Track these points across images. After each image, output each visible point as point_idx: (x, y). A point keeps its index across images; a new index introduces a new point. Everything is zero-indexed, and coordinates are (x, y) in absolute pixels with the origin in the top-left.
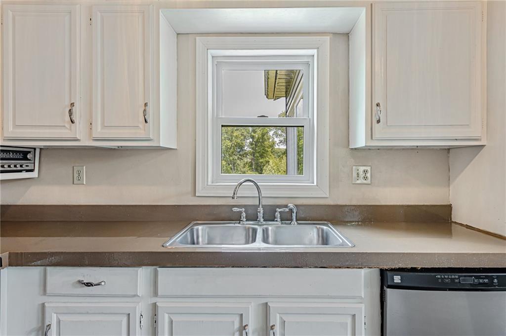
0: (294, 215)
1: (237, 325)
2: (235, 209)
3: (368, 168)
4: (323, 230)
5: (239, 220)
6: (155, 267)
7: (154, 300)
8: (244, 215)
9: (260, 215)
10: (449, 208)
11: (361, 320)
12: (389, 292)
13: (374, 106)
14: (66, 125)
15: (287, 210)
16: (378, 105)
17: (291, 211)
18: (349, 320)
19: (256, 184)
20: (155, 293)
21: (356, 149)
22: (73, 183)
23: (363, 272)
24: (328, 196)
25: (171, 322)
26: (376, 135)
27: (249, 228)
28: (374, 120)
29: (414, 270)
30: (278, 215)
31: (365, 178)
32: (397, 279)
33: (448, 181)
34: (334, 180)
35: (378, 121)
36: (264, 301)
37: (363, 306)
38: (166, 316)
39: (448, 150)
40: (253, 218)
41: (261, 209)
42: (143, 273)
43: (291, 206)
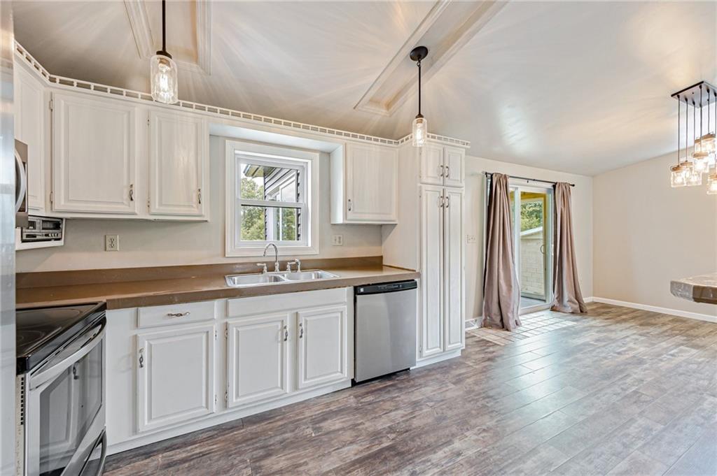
0: (299, 266)
1: (280, 327)
2: (258, 264)
3: (341, 236)
4: (318, 274)
5: (261, 271)
6: (225, 299)
7: (225, 321)
8: (265, 268)
9: (277, 268)
10: (381, 257)
11: (346, 313)
12: (358, 297)
13: (347, 201)
14: (125, 202)
15: (294, 263)
16: (349, 200)
17: (297, 263)
18: (339, 315)
19: (275, 247)
20: (227, 315)
21: (335, 224)
22: (105, 250)
23: (346, 289)
24: (318, 253)
25: (238, 332)
26: (349, 217)
27: (271, 277)
28: (347, 209)
29: (369, 285)
30: (288, 266)
31: (340, 242)
32: (362, 290)
33: (381, 243)
34: (322, 244)
35: (350, 210)
36: (295, 311)
37: (346, 306)
38: (235, 329)
39: (381, 226)
40: (271, 269)
41: (277, 264)
42: (217, 304)
43: (297, 260)
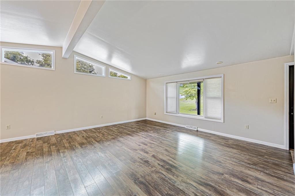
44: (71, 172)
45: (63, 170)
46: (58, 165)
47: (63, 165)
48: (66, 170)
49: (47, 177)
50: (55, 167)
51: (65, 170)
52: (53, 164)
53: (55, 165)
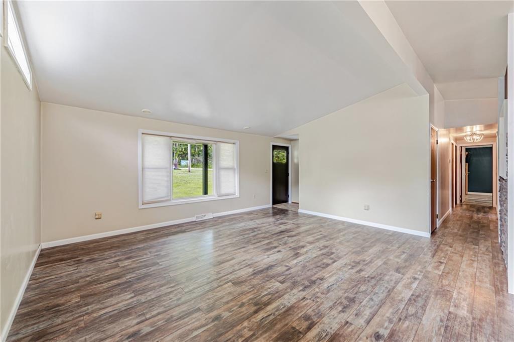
44: (400, 298)
45: (409, 310)
46: (408, 327)
47: (400, 319)
48: (403, 306)
49: (441, 321)
50: (415, 327)
51: (406, 307)
52: (416, 338)
53: (414, 332)
